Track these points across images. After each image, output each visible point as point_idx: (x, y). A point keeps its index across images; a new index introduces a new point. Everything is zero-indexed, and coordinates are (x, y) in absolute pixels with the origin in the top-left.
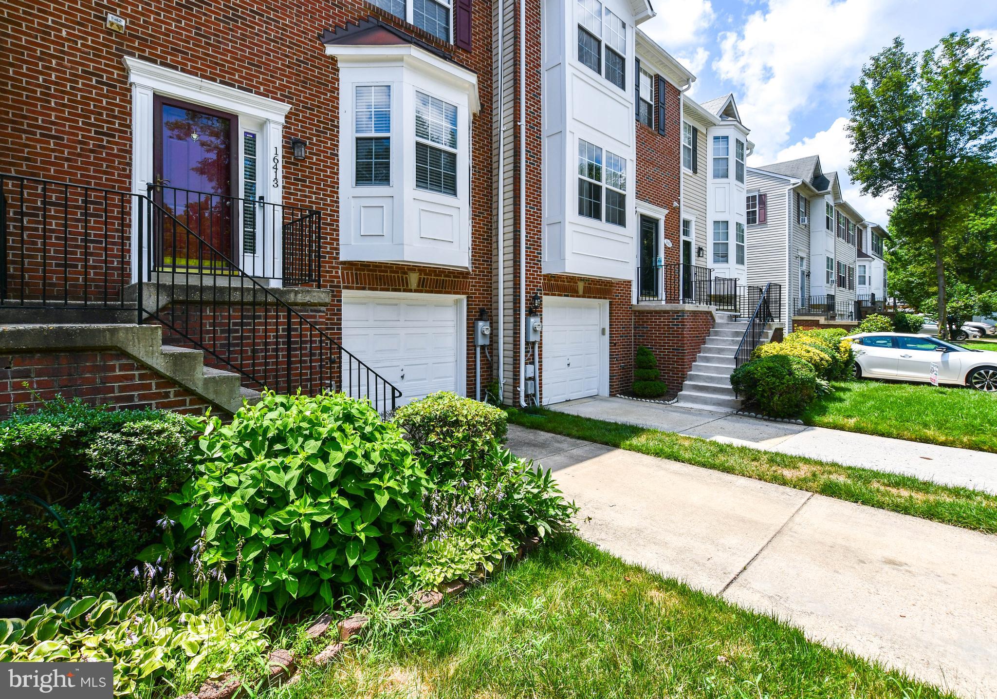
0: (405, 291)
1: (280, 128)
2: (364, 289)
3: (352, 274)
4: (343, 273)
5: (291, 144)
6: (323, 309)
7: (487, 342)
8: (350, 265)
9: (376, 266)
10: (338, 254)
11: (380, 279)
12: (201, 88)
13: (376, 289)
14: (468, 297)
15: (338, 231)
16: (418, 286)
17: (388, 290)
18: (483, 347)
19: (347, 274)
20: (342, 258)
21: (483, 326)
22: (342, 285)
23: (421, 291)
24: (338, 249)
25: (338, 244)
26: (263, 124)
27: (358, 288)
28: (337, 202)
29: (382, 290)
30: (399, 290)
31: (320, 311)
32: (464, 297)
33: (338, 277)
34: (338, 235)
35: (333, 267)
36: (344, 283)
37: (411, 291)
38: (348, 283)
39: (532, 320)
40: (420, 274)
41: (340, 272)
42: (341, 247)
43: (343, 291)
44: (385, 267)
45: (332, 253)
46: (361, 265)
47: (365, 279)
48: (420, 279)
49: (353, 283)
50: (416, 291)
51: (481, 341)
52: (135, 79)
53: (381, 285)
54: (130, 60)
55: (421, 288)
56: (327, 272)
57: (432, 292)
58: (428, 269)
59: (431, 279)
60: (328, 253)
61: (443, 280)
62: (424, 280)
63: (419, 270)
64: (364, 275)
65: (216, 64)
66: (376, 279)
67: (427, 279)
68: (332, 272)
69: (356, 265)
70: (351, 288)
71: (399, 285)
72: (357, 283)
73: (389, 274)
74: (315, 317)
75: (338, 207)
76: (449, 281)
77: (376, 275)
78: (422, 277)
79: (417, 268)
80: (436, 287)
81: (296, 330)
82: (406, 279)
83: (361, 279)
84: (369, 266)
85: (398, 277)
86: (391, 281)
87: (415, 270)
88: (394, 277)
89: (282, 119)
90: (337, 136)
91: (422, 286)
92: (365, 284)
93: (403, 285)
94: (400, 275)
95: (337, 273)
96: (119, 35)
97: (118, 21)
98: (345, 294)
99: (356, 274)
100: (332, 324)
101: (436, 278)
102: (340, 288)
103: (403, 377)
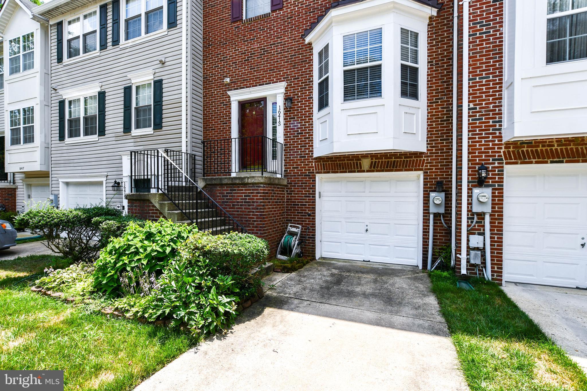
0: (358, 172)
1: (283, 95)
2: (329, 172)
3: (321, 164)
5: (288, 100)
6: (262, 185)
7: (442, 210)
8: (319, 159)
9: (337, 158)
10: (312, 154)
11: (340, 166)
13: (337, 172)
14: (424, 173)
15: (312, 140)
16: (370, 167)
17: (345, 172)
18: (436, 215)
19: (318, 164)
20: (315, 156)
21: (437, 198)
22: (315, 171)
23: (373, 171)
24: (312, 151)
25: (312, 148)
27: (325, 173)
28: (312, 124)
29: (341, 172)
30: (354, 172)
31: (260, 187)
32: (421, 173)
33: (313, 167)
34: (312, 143)
35: (310, 162)
36: (316, 170)
37: (364, 171)
38: (319, 170)
39: (476, 191)
40: (372, 159)
41: (314, 164)
42: (314, 150)
43: (317, 175)
44: (344, 157)
45: (309, 154)
46: (327, 158)
47: (329, 166)
48: (372, 162)
49: (321, 170)
50: (368, 171)
52: (232, 99)
53: (340, 169)
54: (229, 93)
55: (372, 169)
56: (307, 165)
57: (383, 171)
58: (379, 155)
59: (382, 162)
60: (307, 154)
61: (394, 161)
62: (375, 162)
63: (371, 156)
64: (329, 164)
65: (257, 78)
66: (337, 166)
67: (379, 162)
68: (309, 165)
69: (324, 158)
70: (321, 173)
71: (354, 168)
72: (324, 170)
73: (346, 162)
74: (257, 190)
75: (312, 127)
76: (401, 161)
77: (337, 163)
78: (374, 160)
79: (369, 155)
80: (387, 167)
81: (250, 196)
82: (360, 163)
83: (327, 167)
84: (333, 158)
85: (354, 163)
86: (348, 166)
87: (368, 157)
88: (351, 163)
89: (283, 90)
90: (312, 87)
91: (374, 167)
92: (330, 170)
93: (358, 168)
94: (355, 162)
95: (312, 164)
96: (229, 84)
97: (228, 80)
98: (318, 177)
99: (323, 164)
100: (309, 194)
101: (387, 160)
102: (314, 173)
103: (367, 230)
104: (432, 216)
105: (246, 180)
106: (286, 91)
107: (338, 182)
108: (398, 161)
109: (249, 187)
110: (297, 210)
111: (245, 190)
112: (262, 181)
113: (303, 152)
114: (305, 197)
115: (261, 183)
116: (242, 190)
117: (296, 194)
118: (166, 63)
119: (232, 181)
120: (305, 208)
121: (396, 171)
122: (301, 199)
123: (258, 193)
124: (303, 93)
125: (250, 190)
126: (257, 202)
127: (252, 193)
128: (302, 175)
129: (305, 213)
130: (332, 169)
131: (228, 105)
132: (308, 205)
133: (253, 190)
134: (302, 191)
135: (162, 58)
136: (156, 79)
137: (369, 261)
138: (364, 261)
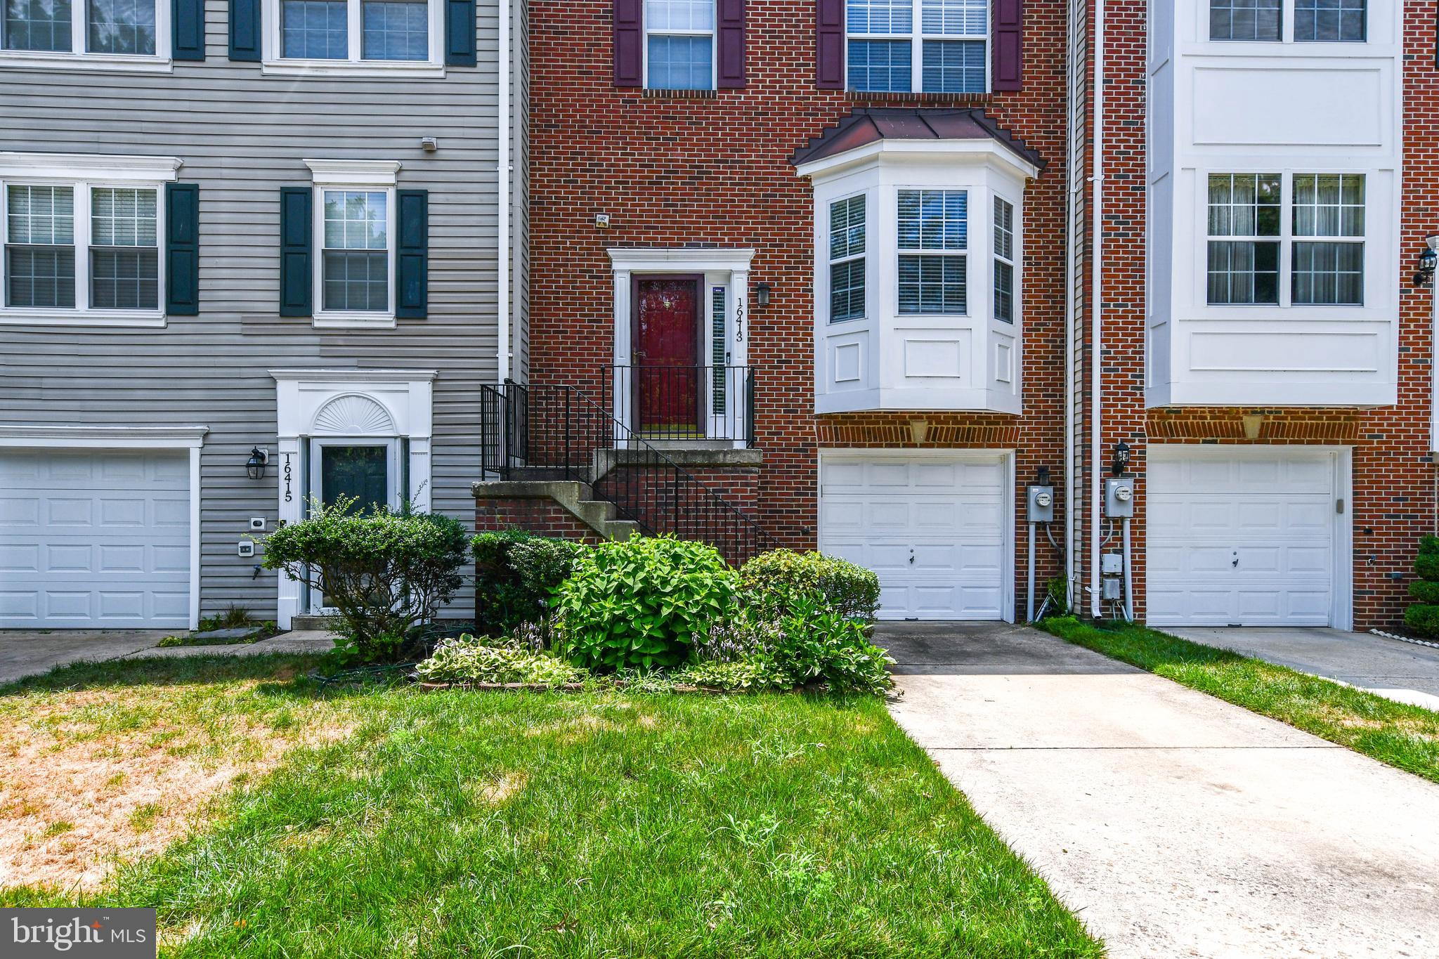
0: (905, 446)
1: (745, 276)
2: (846, 446)
3: (830, 428)
4: (818, 429)
5: (758, 288)
7: (1048, 517)
8: (828, 418)
9: (864, 417)
10: (812, 406)
11: (869, 433)
12: (668, 257)
13: (863, 446)
14: (1017, 452)
15: (813, 379)
16: (927, 439)
17: (880, 446)
18: (1040, 526)
19: (824, 429)
20: (817, 411)
21: (1041, 495)
22: (817, 442)
23: (932, 446)
24: (812, 401)
25: (812, 395)
26: (729, 275)
27: (838, 446)
28: (811, 345)
29: (871, 446)
30: (897, 446)
32: (1011, 452)
33: (813, 434)
34: (812, 384)
35: (807, 423)
36: (820, 439)
37: (915, 446)
38: (826, 440)
39: (1114, 483)
40: (930, 423)
41: (815, 427)
42: (816, 398)
43: (819, 449)
44: (876, 417)
45: (806, 406)
46: (843, 417)
47: (847, 434)
48: (930, 429)
49: (831, 439)
50: (922, 446)
51: (1034, 516)
52: (615, 266)
53: (870, 440)
54: (611, 252)
55: (931, 441)
56: (800, 428)
57: (949, 446)
58: (942, 416)
59: (948, 429)
60: (800, 406)
61: (969, 429)
62: (936, 429)
63: (928, 418)
64: (847, 428)
65: (683, 228)
66: (864, 432)
67: (942, 428)
68: (805, 428)
69: (836, 417)
70: (830, 446)
71: (897, 439)
72: (837, 440)
73: (881, 426)
74: (746, 478)
75: (812, 351)
76: (996, 429)
77: (863, 428)
78: (934, 425)
79: (924, 415)
80: (957, 440)
81: (727, 491)
82: (908, 430)
83: (842, 434)
84: (854, 417)
85: (895, 428)
86: (885, 433)
87: (922, 418)
88: (890, 428)
89: (747, 266)
90: (811, 268)
91: (934, 439)
92: (848, 440)
93: (903, 439)
94: (898, 426)
95: (811, 428)
96: (605, 231)
97: (603, 219)
98: (821, 452)
99: (836, 428)
100: (804, 489)
101: (956, 426)
102: (815, 445)
103: (912, 560)
104: (1032, 528)
105: (721, 456)
106: (752, 267)
107: (857, 464)
108: (975, 429)
109: (725, 472)
110: (777, 523)
111: (715, 478)
112: (758, 460)
113: (792, 400)
114: (796, 494)
115: (753, 465)
116: (709, 478)
117: (777, 489)
118: (440, 152)
119: (685, 458)
120: (796, 517)
121: (973, 446)
122: (787, 500)
123: (747, 485)
124: (792, 279)
125: (727, 478)
126: (744, 504)
127: (732, 484)
128: (790, 450)
129: (796, 528)
130: (854, 440)
131: (607, 279)
132: (803, 512)
133: (733, 478)
134: (790, 483)
135: (429, 136)
136: (403, 186)
137: (916, 620)
138: (907, 620)
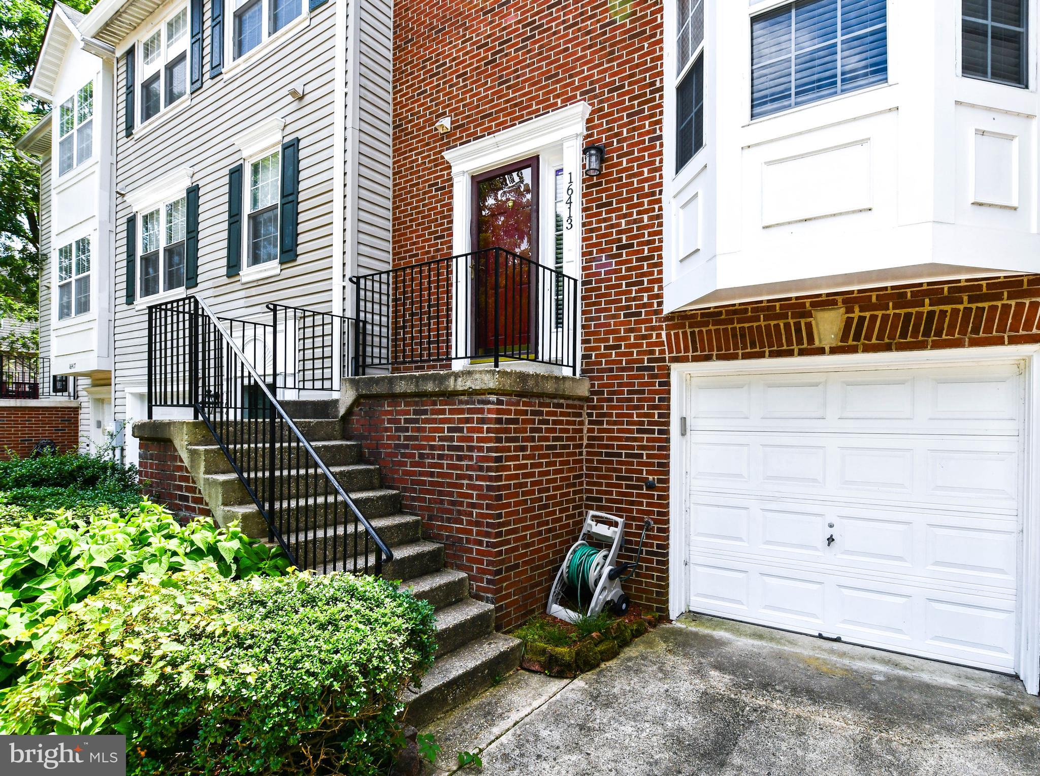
0: (802, 353)
1: (580, 141)
2: (708, 358)
3: (685, 333)
4: (668, 336)
6: (493, 398)
8: (680, 318)
9: (735, 312)
10: (660, 304)
11: (743, 336)
13: (734, 357)
15: (661, 264)
16: (844, 338)
17: (761, 355)
19: (676, 335)
20: (667, 309)
22: (667, 356)
23: (853, 350)
24: (659, 296)
25: (661, 288)
27: (696, 359)
28: (659, 217)
29: (746, 356)
30: (790, 353)
31: (489, 402)
33: (662, 344)
34: (660, 272)
35: (653, 328)
36: (671, 352)
37: (821, 351)
38: (678, 351)
40: (849, 310)
41: (664, 333)
42: (665, 292)
43: (673, 366)
44: (754, 310)
45: (651, 305)
46: (703, 315)
47: (710, 340)
48: (849, 322)
49: (687, 350)
50: (834, 351)
52: (454, 170)
53: (744, 348)
54: (448, 155)
55: (850, 342)
56: (644, 337)
57: (888, 348)
58: (874, 295)
59: (885, 318)
60: (644, 306)
61: (931, 314)
62: (862, 319)
63: (844, 302)
64: (709, 332)
65: (516, 105)
66: (734, 336)
67: (873, 318)
68: (651, 336)
69: (694, 316)
70: (684, 360)
71: (790, 342)
72: (695, 350)
73: (763, 323)
74: (481, 411)
75: (661, 225)
76: (955, 312)
77: (734, 329)
78: (857, 314)
79: (839, 299)
80: (904, 335)
81: (460, 430)
82: (809, 326)
83: (702, 341)
84: (720, 313)
85: (787, 326)
86: (769, 335)
87: (834, 303)
88: (777, 326)
89: (580, 128)
90: (660, 106)
91: (857, 338)
92: (711, 349)
93: (800, 341)
94: (792, 322)
95: (659, 336)
96: (448, 134)
97: (446, 122)
98: (677, 371)
99: (693, 333)
100: (650, 423)
101: (902, 311)
102: (663, 360)
103: (831, 540)
106: (588, 129)
107: (739, 387)
108: (943, 313)
109: (461, 402)
110: (615, 470)
111: (452, 412)
112: (492, 385)
113: (634, 299)
114: (639, 431)
115: (491, 392)
116: (443, 412)
117: (615, 423)
118: (306, 98)
119: (417, 386)
120: (639, 464)
121: (937, 345)
122: (628, 439)
123: (482, 421)
124: (634, 129)
125: (461, 411)
126: (480, 449)
127: (468, 420)
128: (632, 369)
129: (638, 479)
130: (719, 349)
131: (447, 189)
132: (648, 456)
133: (470, 411)
134: (631, 415)
135: (298, 87)
136: (287, 140)
137: (838, 640)
138: (820, 636)
